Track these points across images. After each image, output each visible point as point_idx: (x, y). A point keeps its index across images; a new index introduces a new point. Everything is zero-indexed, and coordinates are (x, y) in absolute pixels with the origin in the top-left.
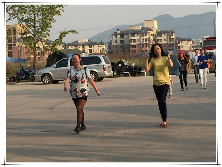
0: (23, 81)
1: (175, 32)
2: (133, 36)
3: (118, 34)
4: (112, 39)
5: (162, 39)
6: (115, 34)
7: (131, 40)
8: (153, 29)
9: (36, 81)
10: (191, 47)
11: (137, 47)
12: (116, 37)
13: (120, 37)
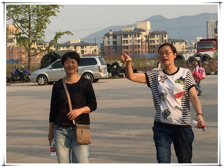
0: (18, 81)
1: (168, 33)
2: (125, 37)
3: (111, 35)
4: (104, 40)
5: (155, 40)
6: (108, 35)
7: (124, 41)
8: (146, 30)
9: (31, 82)
10: (183, 48)
11: (130, 48)
12: (109, 38)
13: (112, 38)
